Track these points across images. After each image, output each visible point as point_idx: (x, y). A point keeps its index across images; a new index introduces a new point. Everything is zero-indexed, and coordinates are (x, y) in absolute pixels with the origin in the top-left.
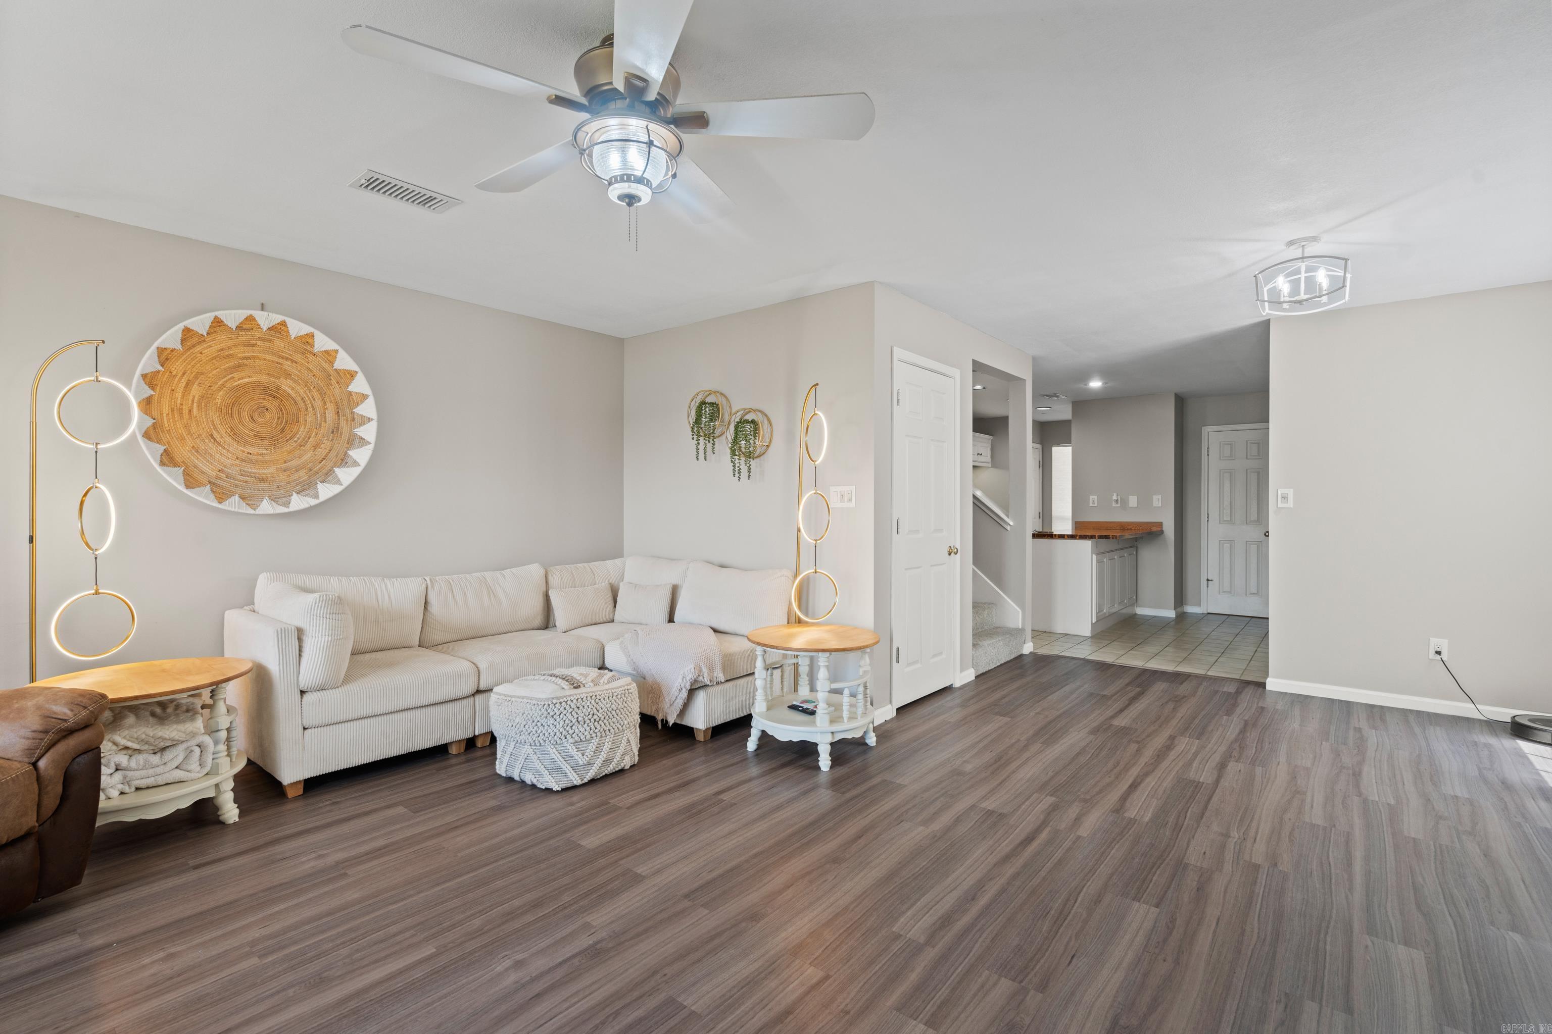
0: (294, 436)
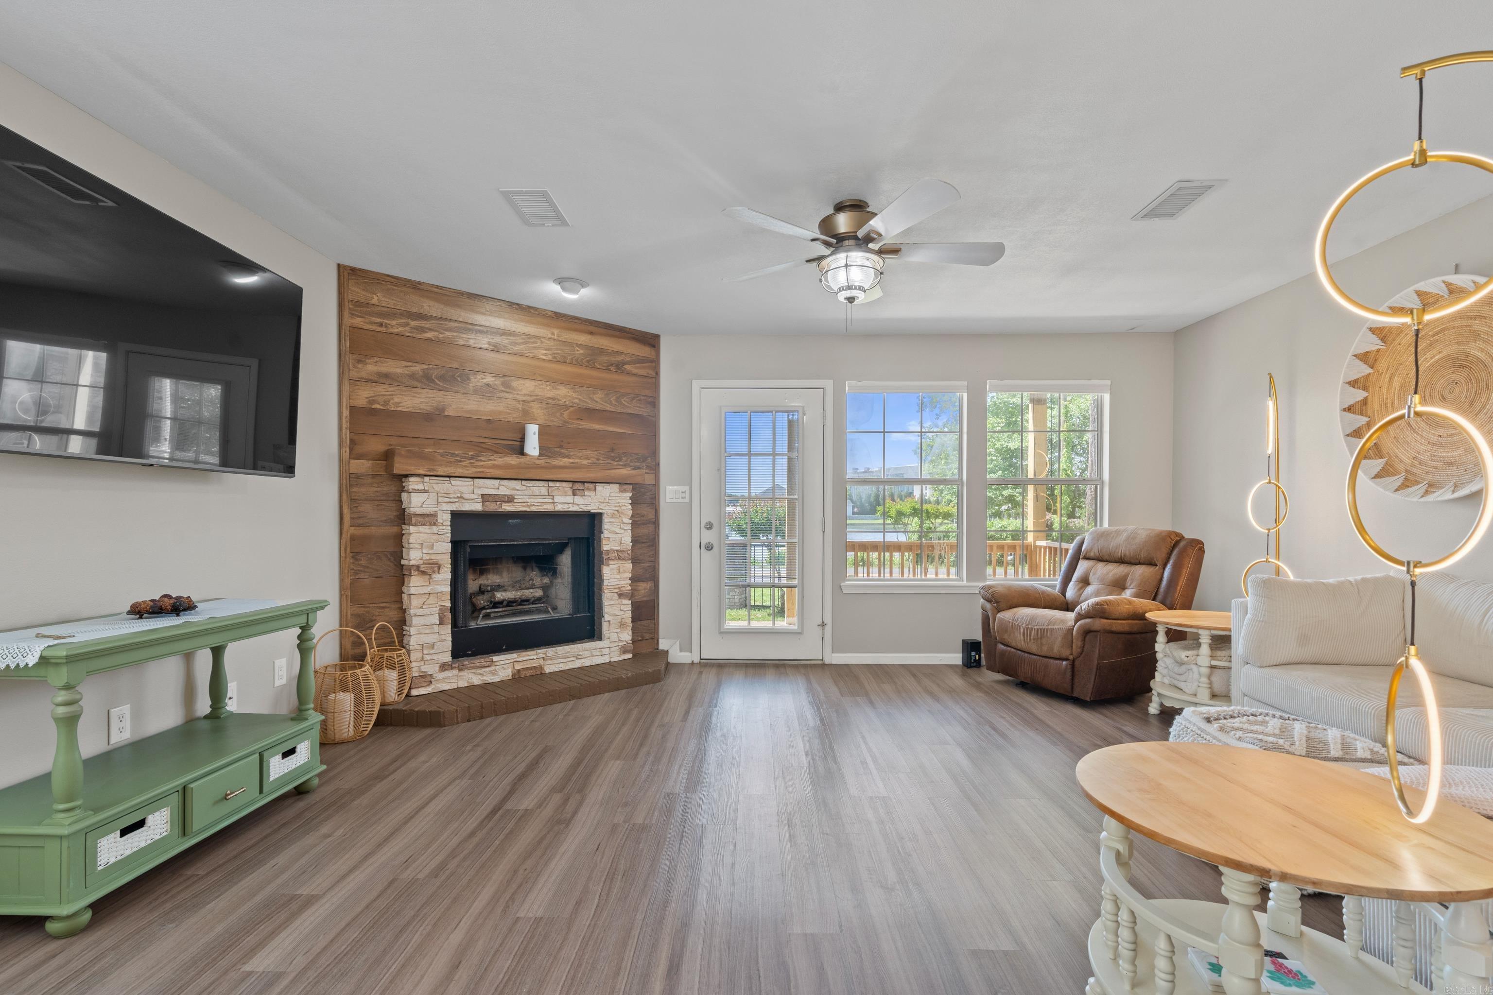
0: (1484, 407)
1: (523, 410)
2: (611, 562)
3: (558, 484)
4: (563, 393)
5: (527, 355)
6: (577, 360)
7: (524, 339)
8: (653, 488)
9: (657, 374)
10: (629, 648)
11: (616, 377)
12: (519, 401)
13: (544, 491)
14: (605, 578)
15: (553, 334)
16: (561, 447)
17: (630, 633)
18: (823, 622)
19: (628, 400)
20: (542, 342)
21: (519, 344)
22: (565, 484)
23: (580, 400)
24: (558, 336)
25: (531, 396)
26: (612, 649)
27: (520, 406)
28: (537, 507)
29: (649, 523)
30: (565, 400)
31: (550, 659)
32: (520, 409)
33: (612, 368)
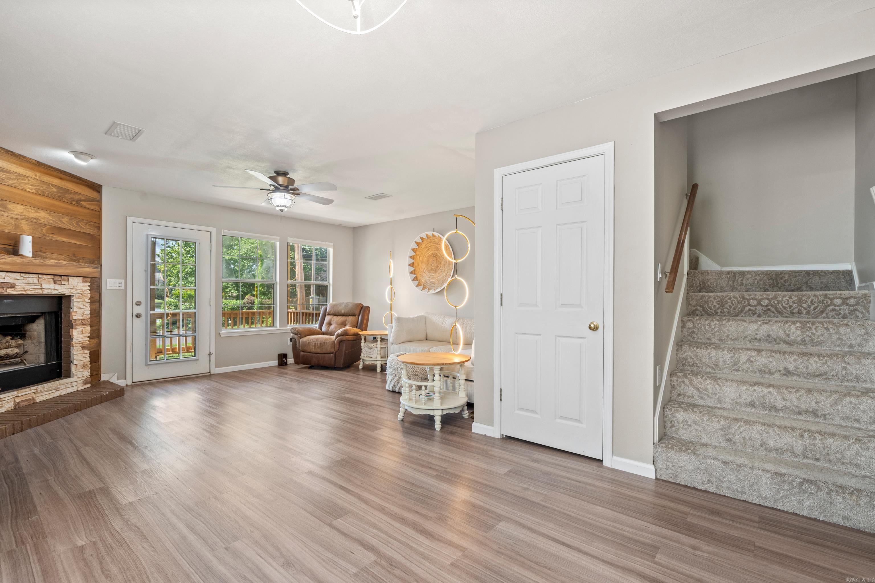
1: (15, 225)
2: (77, 327)
3: (45, 276)
4: (42, 215)
5: (18, 187)
6: (52, 195)
7: (16, 176)
8: (99, 280)
9: (101, 209)
10: (89, 381)
11: (76, 208)
12: (12, 218)
13: (36, 281)
14: (74, 337)
15: (36, 175)
16: (41, 251)
17: (89, 371)
18: (210, 353)
19: (83, 224)
20: (29, 180)
21: (13, 179)
22: (49, 277)
23: (53, 221)
24: (40, 177)
25: (21, 215)
26: (79, 382)
27: (13, 222)
28: (31, 292)
29: (96, 302)
30: (43, 220)
31: (39, 393)
32: (13, 224)
33: (74, 203)
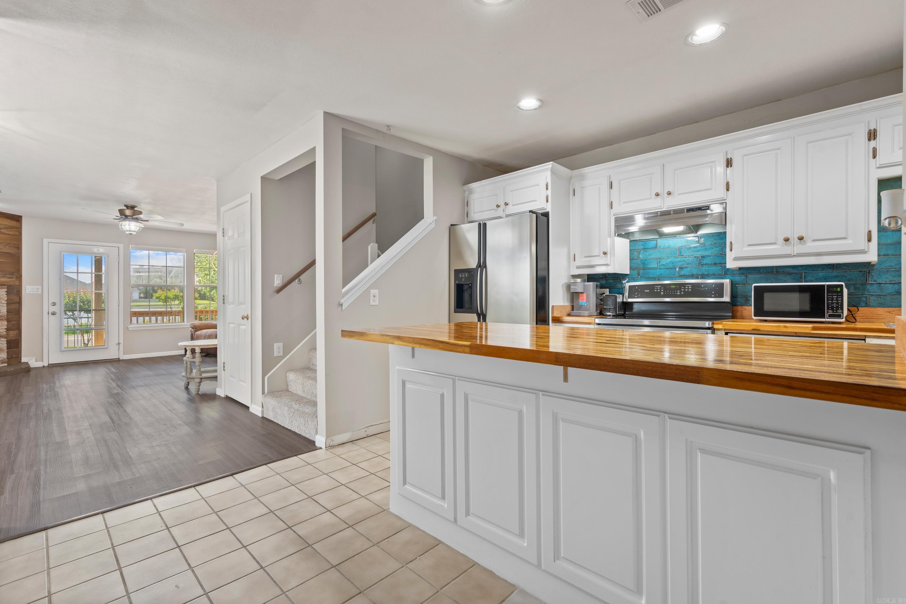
8: (18, 287)
9: (20, 234)
10: (6, 361)
17: (6, 354)
18: (119, 343)
29: (15, 303)
